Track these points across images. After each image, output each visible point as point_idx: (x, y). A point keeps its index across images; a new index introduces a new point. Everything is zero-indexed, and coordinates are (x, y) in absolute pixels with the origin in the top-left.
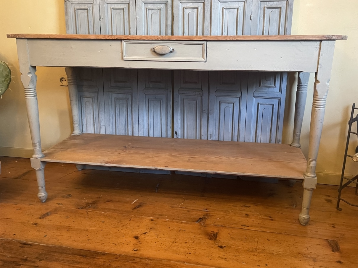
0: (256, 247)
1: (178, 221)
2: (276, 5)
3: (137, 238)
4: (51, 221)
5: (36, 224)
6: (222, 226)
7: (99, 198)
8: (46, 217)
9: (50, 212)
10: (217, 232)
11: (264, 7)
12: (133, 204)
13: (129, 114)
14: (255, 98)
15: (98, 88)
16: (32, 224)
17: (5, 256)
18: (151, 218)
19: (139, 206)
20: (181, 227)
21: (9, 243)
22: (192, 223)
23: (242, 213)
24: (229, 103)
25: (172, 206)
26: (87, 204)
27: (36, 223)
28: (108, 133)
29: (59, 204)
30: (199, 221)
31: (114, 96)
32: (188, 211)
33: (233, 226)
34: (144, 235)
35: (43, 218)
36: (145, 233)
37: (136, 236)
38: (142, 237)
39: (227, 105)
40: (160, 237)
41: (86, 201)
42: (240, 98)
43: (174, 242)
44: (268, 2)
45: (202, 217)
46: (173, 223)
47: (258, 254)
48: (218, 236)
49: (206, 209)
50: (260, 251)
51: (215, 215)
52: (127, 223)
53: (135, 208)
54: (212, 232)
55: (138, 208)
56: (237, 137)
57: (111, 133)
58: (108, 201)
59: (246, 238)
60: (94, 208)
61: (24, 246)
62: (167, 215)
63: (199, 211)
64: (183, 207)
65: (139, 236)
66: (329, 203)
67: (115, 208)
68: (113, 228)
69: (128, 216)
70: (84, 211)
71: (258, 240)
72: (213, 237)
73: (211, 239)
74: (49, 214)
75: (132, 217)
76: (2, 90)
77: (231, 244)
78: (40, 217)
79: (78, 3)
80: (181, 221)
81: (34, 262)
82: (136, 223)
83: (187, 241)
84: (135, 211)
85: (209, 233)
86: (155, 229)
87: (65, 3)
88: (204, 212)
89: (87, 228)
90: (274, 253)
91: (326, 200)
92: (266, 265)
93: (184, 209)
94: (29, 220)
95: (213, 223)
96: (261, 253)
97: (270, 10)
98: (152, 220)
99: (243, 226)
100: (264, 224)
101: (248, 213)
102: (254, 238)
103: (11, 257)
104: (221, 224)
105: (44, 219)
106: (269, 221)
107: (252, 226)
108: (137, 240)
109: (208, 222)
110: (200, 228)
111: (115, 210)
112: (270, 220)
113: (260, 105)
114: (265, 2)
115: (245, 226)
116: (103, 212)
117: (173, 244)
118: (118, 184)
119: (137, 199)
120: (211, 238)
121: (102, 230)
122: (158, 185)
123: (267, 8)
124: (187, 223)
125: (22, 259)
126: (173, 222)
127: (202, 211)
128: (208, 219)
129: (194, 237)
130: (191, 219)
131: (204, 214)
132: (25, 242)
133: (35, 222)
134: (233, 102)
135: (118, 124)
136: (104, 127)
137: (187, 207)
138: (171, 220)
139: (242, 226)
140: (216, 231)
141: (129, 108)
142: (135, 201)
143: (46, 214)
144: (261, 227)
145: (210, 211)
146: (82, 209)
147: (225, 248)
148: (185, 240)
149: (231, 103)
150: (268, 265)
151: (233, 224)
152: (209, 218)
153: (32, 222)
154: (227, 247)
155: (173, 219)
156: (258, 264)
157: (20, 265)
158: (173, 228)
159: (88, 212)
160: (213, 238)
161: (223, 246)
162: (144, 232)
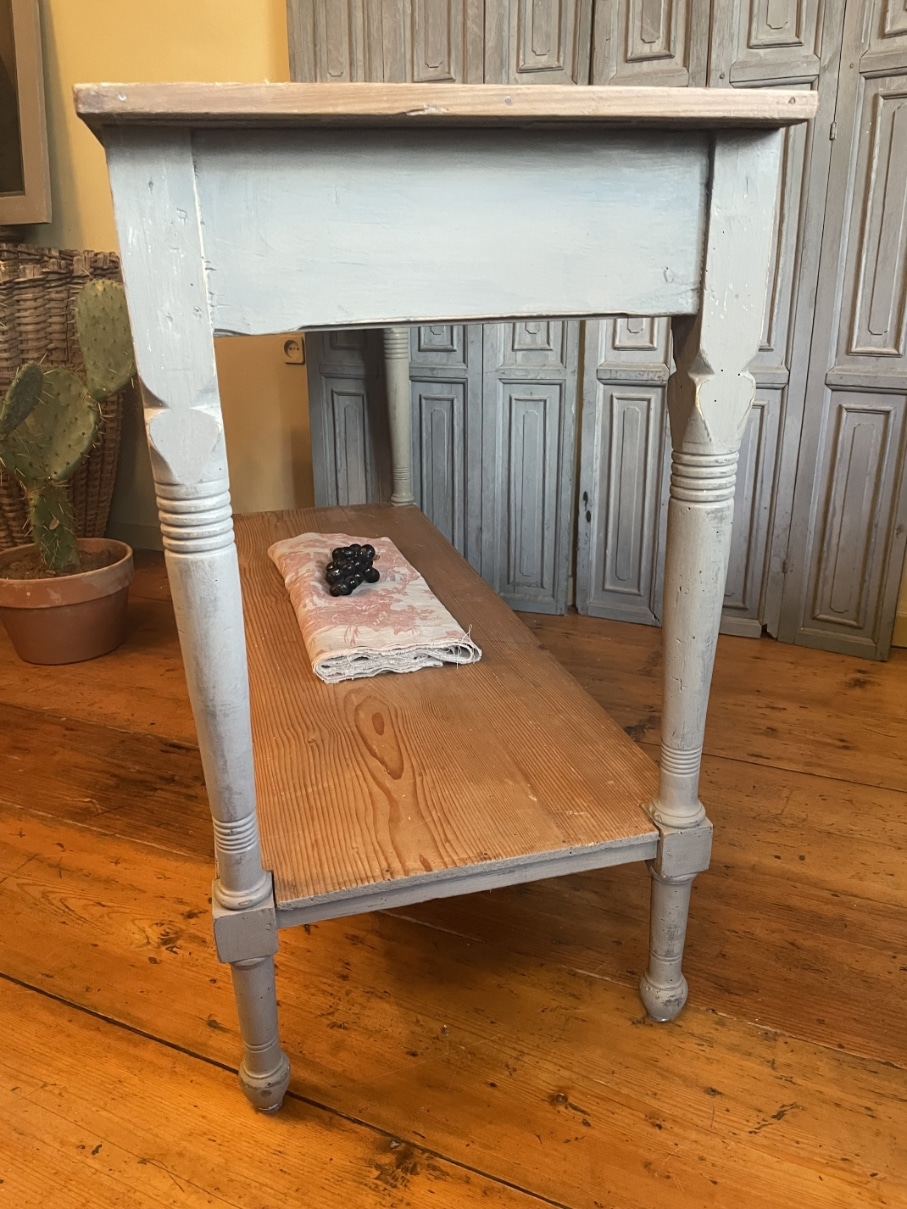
0: (780, 812)
11: (876, 97)
14: (833, 390)
17: (123, 767)
21: (138, 740)
42: (783, 390)
44: (888, 79)
45: (639, 723)
47: (783, 829)
50: (791, 822)
56: (767, 512)
59: (754, 787)
61: (172, 749)
63: (628, 709)
71: (789, 795)
81: (187, 787)
90: (831, 831)
92: (802, 858)
96: (793, 826)
97: (894, 104)
99: (753, 755)
100: (819, 757)
102: (781, 788)
103: (138, 771)
107: (780, 759)
112: (839, 747)
113: (845, 413)
114: (880, 80)
115: (759, 756)
123: (886, 97)
125: (162, 778)
128: (651, 731)
132: (175, 741)
134: (762, 403)
139: (749, 757)
144: (808, 764)
150: (807, 860)
156: (777, 854)
157: (156, 789)
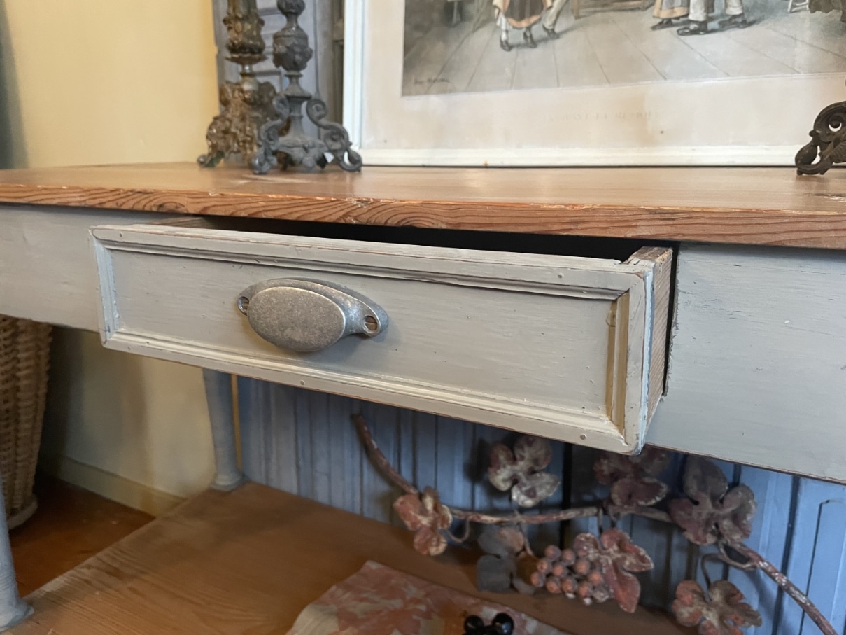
28: (338, 503)
57: (348, 507)
135: (368, 480)
136: (325, 478)
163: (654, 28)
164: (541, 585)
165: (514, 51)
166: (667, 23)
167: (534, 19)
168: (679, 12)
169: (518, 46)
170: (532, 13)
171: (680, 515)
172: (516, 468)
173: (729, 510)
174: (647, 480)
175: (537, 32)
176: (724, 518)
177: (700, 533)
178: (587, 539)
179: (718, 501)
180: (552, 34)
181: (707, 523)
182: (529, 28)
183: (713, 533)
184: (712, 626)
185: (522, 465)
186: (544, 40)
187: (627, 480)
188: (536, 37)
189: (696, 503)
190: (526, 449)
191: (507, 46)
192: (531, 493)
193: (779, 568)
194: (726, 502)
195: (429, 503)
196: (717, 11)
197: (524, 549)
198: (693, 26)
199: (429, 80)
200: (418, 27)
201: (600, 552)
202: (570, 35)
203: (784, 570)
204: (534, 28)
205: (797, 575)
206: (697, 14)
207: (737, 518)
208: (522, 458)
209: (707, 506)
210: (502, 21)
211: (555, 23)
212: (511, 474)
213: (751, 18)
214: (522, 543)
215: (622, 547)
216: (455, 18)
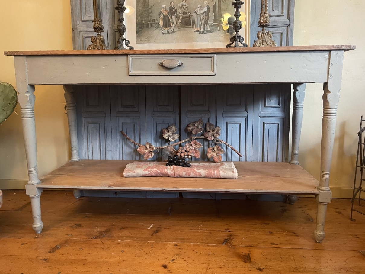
0: (295, 266)
1: (204, 244)
2: (278, 30)
3: (165, 267)
4: (63, 255)
5: (46, 260)
6: (251, 246)
7: (112, 225)
8: (57, 251)
9: (60, 245)
10: (249, 252)
12: (149, 229)
13: (136, 138)
14: (261, 118)
15: (105, 113)
16: (41, 260)
18: (174, 243)
19: (157, 231)
20: (208, 250)
22: (219, 245)
23: (265, 231)
24: (235, 124)
25: (192, 228)
26: (101, 233)
27: (46, 258)
28: (115, 158)
29: (69, 235)
30: (225, 243)
31: (122, 120)
32: (210, 233)
33: (262, 245)
34: (172, 262)
35: (53, 252)
36: (173, 261)
37: (164, 264)
38: (171, 265)
39: (234, 125)
40: (191, 264)
41: (99, 230)
42: (246, 118)
43: (207, 268)
45: (227, 238)
46: (199, 247)
48: (251, 257)
49: (228, 230)
50: (301, 270)
51: (239, 235)
52: (150, 250)
53: (153, 234)
54: (243, 254)
55: (157, 234)
56: (244, 157)
57: (118, 159)
58: (123, 228)
59: (281, 257)
60: (109, 237)
62: (190, 239)
63: (221, 232)
64: (203, 229)
65: (167, 264)
66: (340, 215)
67: (132, 236)
68: (135, 258)
69: (149, 242)
70: (98, 241)
71: (294, 258)
72: (247, 258)
73: (245, 262)
74: (59, 247)
75: (153, 244)
76: (7, 113)
77: (269, 265)
78: (49, 251)
79: (86, 31)
80: (206, 244)
82: (159, 249)
83: (221, 266)
84: (154, 236)
85: (241, 255)
86: (181, 255)
87: (73, 32)
88: (226, 233)
89: (106, 260)
90: (316, 271)
91: (337, 212)
93: (205, 231)
94: (37, 255)
95: (241, 244)
96: (303, 272)
98: (176, 245)
100: (292, 241)
101: (271, 230)
102: (289, 256)
104: (249, 244)
105: (55, 253)
106: (295, 237)
107: (281, 244)
108: (166, 269)
109: (236, 243)
110: (229, 250)
111: (132, 237)
113: (265, 125)
115: (274, 244)
116: (120, 241)
117: (208, 271)
118: (128, 210)
119: (153, 224)
120: (245, 260)
121: (123, 261)
122: (170, 208)
124: (214, 246)
126: (197, 245)
127: (223, 231)
129: (227, 260)
130: (216, 241)
131: (227, 235)
133: (44, 257)
134: (240, 122)
135: (125, 149)
136: (110, 152)
137: (208, 229)
138: (196, 244)
139: (271, 245)
140: (247, 252)
141: (137, 132)
142: (151, 226)
143: (55, 247)
144: (291, 244)
145: (232, 231)
146: (95, 239)
147: (264, 271)
148: (219, 264)
149: (238, 124)
151: (261, 243)
152: (234, 239)
153: (41, 258)
154: (266, 269)
155: (197, 242)
158: (202, 252)
159: (104, 242)
160: (247, 260)
161: (262, 268)
162: (171, 260)
163: (194, 32)
164: (180, 155)
165: (165, 35)
166: (197, 31)
167: (169, 28)
168: (199, 29)
169: (166, 34)
170: (168, 27)
171: (206, 135)
172: (169, 133)
173: (216, 132)
174: (199, 128)
175: (170, 31)
176: (215, 133)
177: (211, 138)
178: (188, 144)
179: (213, 130)
180: (173, 32)
181: (212, 135)
182: (168, 30)
183: (213, 137)
184: (215, 156)
185: (170, 133)
186: (171, 33)
187: (195, 129)
188: (169, 32)
189: (209, 132)
190: (171, 129)
191: (163, 34)
192: (173, 139)
193: (226, 142)
194: (215, 130)
195: (148, 146)
196: (206, 30)
197: (174, 150)
198: (202, 32)
199: (144, 40)
200: (140, 28)
201: (191, 147)
202: (177, 32)
203: (227, 142)
204: (169, 30)
205: (229, 143)
206: (202, 30)
207: (217, 133)
208: (170, 131)
209: (211, 132)
210: (162, 28)
211: (174, 29)
212: (168, 135)
213: (212, 31)
214: (173, 149)
215: (196, 144)
216: (150, 26)
